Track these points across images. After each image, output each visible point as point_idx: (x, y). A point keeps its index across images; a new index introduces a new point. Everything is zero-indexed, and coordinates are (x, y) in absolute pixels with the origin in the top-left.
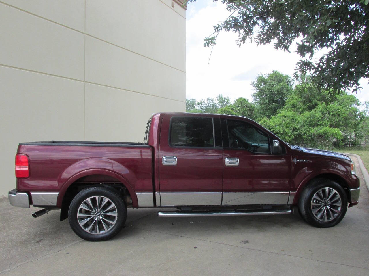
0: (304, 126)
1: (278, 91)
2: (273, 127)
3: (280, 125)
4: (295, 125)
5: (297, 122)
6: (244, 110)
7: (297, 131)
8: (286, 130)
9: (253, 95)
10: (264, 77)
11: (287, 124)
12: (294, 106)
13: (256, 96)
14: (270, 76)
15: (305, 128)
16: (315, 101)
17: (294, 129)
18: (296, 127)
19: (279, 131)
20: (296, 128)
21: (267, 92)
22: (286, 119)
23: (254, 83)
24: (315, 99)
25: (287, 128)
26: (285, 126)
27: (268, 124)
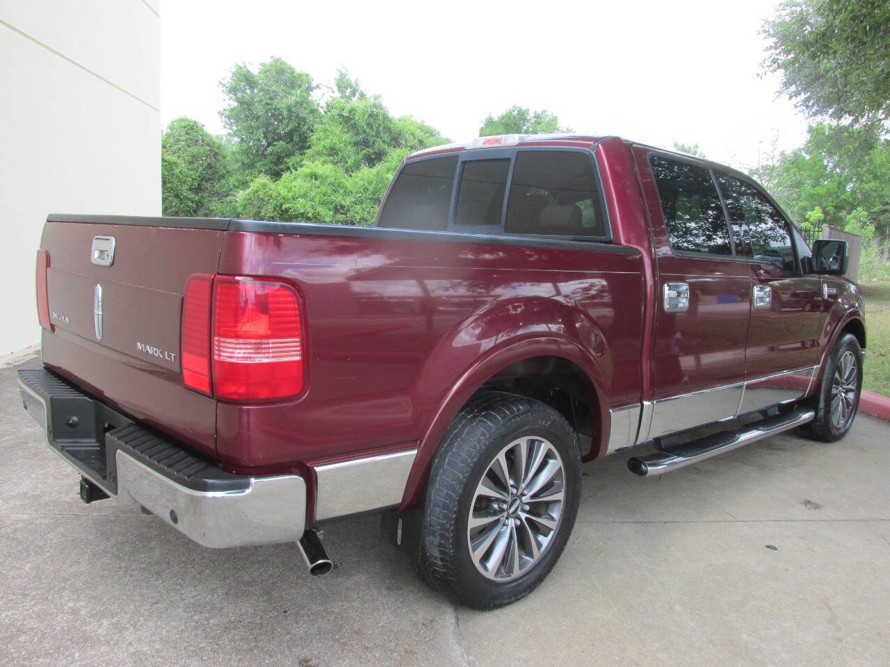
0: (362, 202)
1: (290, 111)
2: (285, 200)
3: (305, 196)
4: (338, 198)
5: (342, 191)
6: (195, 150)
7: (345, 214)
8: (319, 209)
9: (221, 114)
10: (250, 68)
11: (321, 195)
12: (333, 151)
13: (229, 118)
14: (266, 71)
15: (364, 206)
16: (379, 145)
17: (338, 209)
18: (343, 202)
19: (302, 211)
20: (342, 207)
21: (259, 110)
22: (318, 183)
23: (225, 82)
24: (379, 139)
25: (322, 204)
26: (317, 200)
27: (275, 194)
